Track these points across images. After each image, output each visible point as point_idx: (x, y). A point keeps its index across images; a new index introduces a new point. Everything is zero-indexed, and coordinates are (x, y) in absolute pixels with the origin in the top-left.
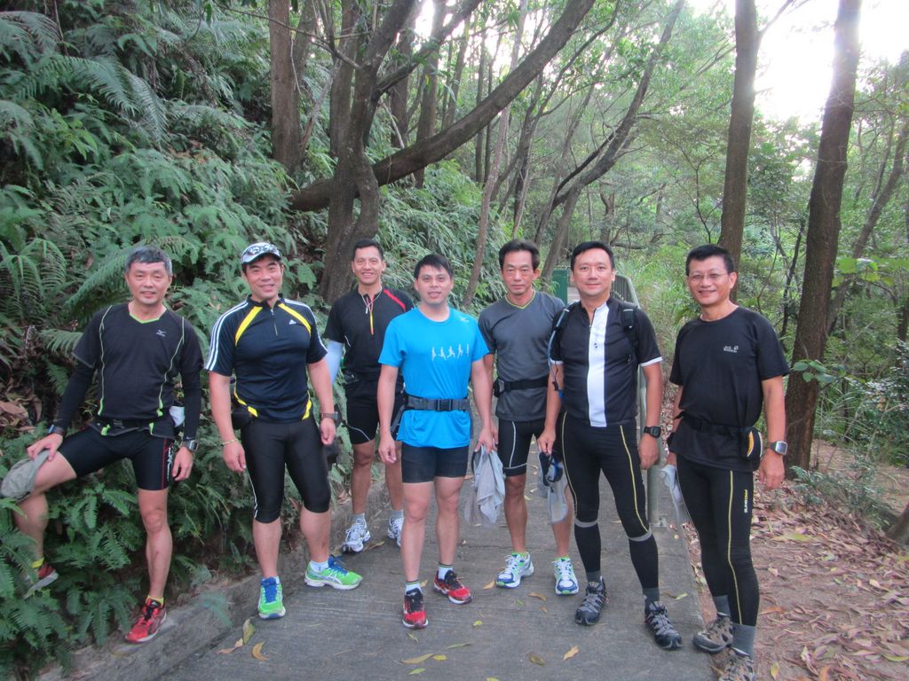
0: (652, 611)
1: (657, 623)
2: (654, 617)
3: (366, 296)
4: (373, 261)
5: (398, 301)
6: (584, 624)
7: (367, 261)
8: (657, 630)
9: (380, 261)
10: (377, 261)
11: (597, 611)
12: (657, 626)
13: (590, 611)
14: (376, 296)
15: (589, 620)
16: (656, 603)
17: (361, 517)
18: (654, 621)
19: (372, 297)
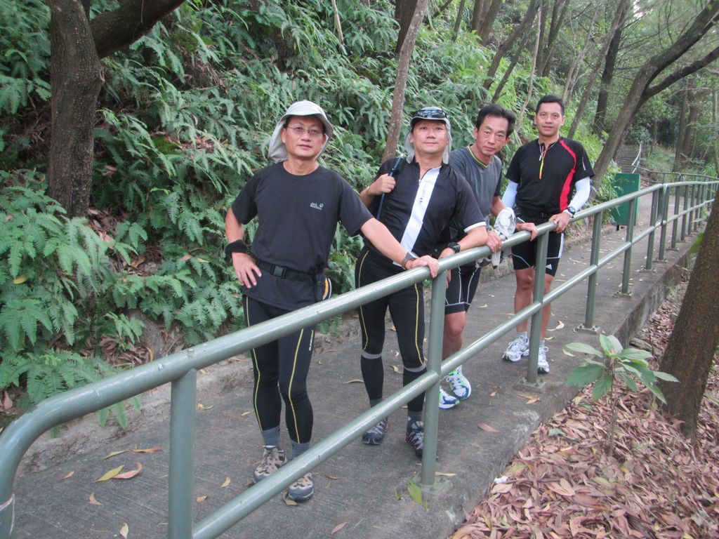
0: (414, 430)
1: (418, 440)
2: (415, 435)
3: (543, 145)
4: (555, 116)
5: (570, 151)
6: (371, 444)
7: (549, 116)
8: (418, 445)
9: (561, 115)
10: (558, 116)
11: (381, 433)
12: (418, 442)
13: (376, 433)
14: (551, 145)
15: (376, 440)
16: (417, 422)
17: (524, 334)
18: (415, 438)
19: (547, 147)
